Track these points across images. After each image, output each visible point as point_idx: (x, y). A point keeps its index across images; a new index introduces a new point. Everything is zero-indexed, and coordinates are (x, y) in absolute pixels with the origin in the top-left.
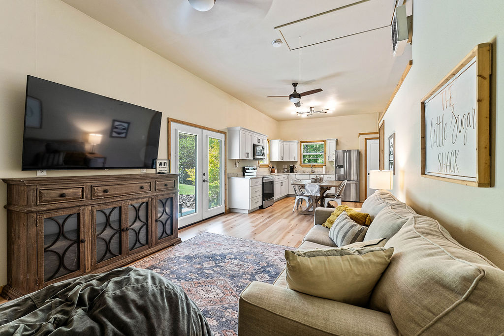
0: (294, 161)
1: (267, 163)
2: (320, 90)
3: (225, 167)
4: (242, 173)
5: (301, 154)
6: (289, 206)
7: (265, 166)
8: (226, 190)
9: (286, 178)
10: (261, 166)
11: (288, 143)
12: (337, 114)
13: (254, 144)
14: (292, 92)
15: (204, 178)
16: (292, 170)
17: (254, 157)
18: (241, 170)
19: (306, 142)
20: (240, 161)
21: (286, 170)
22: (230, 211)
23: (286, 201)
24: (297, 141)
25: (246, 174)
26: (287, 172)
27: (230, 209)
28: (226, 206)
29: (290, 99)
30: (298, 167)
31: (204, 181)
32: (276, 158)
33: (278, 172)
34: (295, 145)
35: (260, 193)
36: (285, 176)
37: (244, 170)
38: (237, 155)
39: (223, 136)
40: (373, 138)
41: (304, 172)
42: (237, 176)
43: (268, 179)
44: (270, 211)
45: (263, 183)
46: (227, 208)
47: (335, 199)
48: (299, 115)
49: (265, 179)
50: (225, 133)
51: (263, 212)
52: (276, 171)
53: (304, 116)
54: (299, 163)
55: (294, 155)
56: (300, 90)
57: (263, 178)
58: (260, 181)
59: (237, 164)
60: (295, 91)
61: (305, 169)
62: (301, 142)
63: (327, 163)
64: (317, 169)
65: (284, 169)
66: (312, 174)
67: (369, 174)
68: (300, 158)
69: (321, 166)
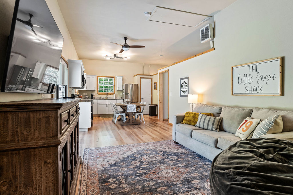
2: (144, 47)
5: (97, 85)
11: (90, 77)
12: (128, 61)
13: (83, 76)
14: (124, 43)
19: (102, 77)
21: (87, 97)
24: (96, 75)
30: (95, 94)
34: (94, 79)
40: (144, 78)
41: (101, 98)
53: (108, 58)
54: (96, 92)
56: (129, 43)
60: (126, 43)
61: (101, 96)
62: (98, 77)
63: (116, 92)
64: (109, 96)
65: (85, 96)
66: (107, 99)
67: (142, 98)
68: (97, 88)
69: (112, 94)
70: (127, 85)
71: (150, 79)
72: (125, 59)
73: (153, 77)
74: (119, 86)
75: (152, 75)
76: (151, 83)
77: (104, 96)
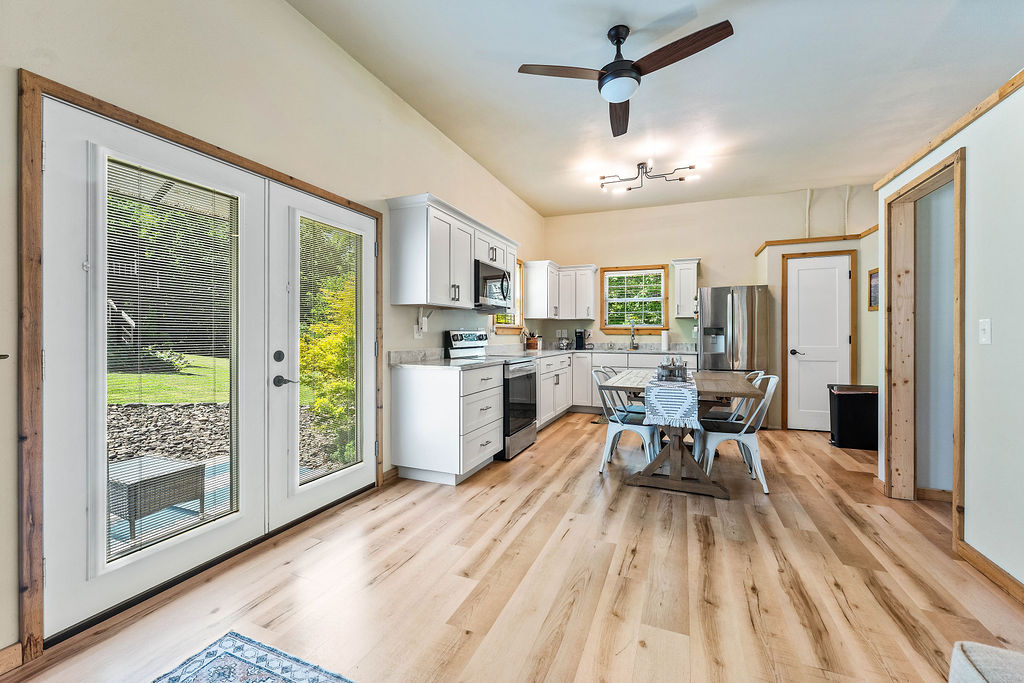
0: (585, 317)
1: (518, 323)
3: (379, 328)
4: (440, 351)
5: (602, 301)
6: (581, 447)
7: (510, 332)
8: (379, 407)
9: (566, 365)
10: (500, 332)
11: (573, 273)
13: (477, 263)
15: (278, 369)
16: (580, 342)
17: (477, 299)
18: (439, 340)
19: (617, 269)
20: (430, 309)
21: (565, 342)
22: (396, 478)
23: (568, 429)
24: (594, 267)
25: (453, 353)
26: (569, 347)
27: (396, 468)
28: (379, 463)
29: (600, 87)
30: (595, 334)
31: (279, 381)
32: (540, 310)
33: (544, 348)
34: (588, 279)
35: (496, 412)
36: (564, 356)
37: (447, 341)
38: (417, 291)
39: (371, 223)
40: (804, 255)
41: (612, 347)
42: (424, 361)
43: (520, 370)
44: (526, 470)
45: (506, 382)
46: (386, 467)
47: (743, 437)
48: (605, 190)
49: (512, 368)
50: (377, 217)
51: (505, 479)
52: (540, 343)
54: (597, 325)
55: (585, 304)
57: (506, 365)
58: (496, 376)
59: (424, 320)
61: (613, 339)
62: (604, 270)
63: (673, 324)
64: (643, 340)
65: (561, 339)
66: (634, 351)
67: (794, 352)
68: (602, 312)
69: (657, 332)
70: (719, 295)
71: (846, 260)
72: (691, 178)
73: (862, 245)
74: (683, 298)
75: (858, 237)
76: (853, 275)
77: (624, 341)
